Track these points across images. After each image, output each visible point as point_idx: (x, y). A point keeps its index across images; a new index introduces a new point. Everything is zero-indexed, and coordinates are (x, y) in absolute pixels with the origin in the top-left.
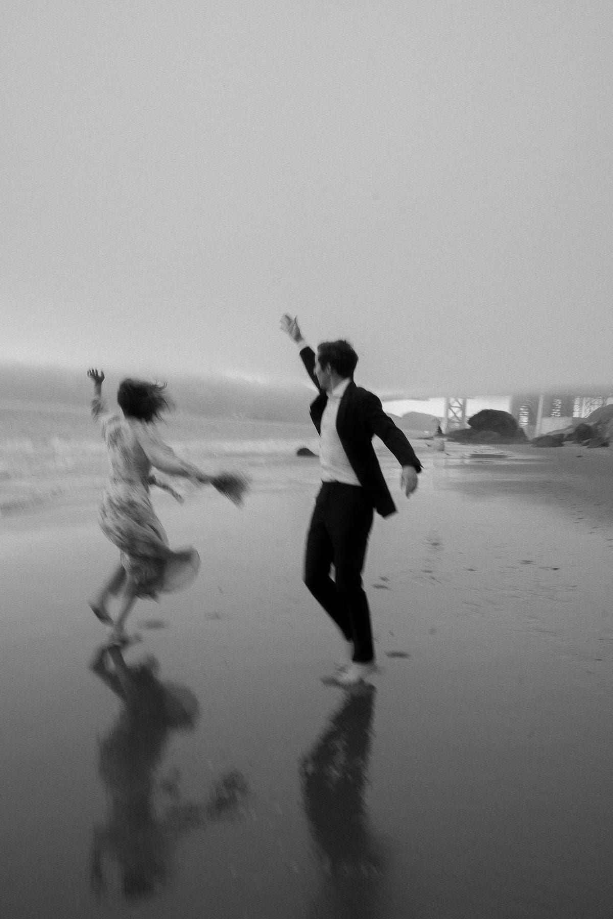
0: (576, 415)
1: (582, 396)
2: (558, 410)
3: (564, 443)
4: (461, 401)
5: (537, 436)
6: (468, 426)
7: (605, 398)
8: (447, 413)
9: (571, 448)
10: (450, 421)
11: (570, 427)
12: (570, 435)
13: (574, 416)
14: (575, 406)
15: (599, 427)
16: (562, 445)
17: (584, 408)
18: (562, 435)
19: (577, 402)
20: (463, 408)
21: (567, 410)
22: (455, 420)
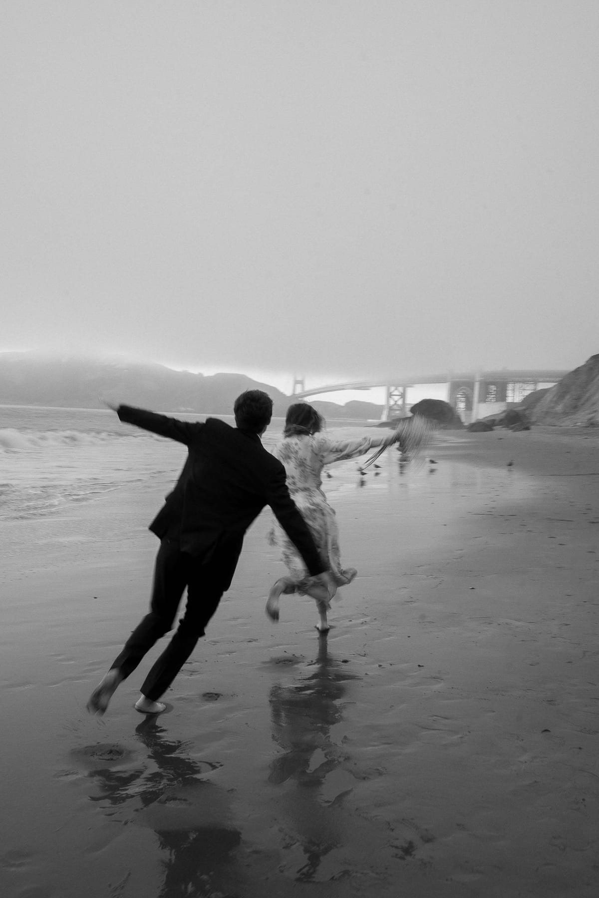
0: (509, 400)
1: (515, 382)
2: (492, 396)
3: (495, 428)
4: (401, 389)
5: (473, 421)
6: (410, 414)
7: (535, 382)
8: (388, 401)
9: (500, 432)
10: (391, 409)
11: (504, 411)
12: (501, 420)
13: (507, 401)
14: (508, 392)
15: (527, 412)
16: (492, 430)
17: (517, 393)
18: (494, 420)
19: (510, 387)
20: (403, 396)
21: (501, 396)
22: (395, 407)
